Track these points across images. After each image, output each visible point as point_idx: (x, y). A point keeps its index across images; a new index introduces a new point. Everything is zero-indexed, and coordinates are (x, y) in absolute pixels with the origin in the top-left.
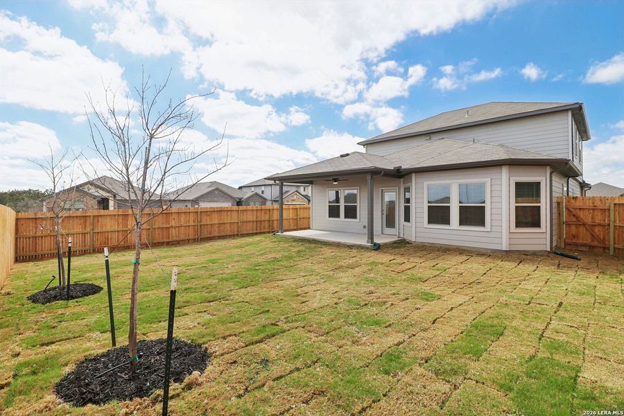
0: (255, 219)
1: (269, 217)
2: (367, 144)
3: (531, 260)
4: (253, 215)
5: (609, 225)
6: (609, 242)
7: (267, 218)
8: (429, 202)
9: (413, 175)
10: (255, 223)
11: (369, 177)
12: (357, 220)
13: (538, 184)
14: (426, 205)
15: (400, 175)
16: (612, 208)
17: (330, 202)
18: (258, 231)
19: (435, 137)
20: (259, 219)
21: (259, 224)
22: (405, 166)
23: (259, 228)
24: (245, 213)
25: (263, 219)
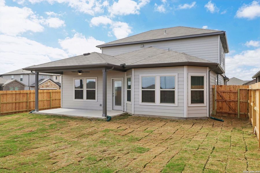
0: (14, 101)
1: (27, 99)
2: (103, 47)
3: (199, 123)
4: (12, 98)
5: (237, 101)
6: (237, 111)
7: (25, 100)
8: (143, 88)
9: (133, 70)
10: (14, 104)
11: (104, 70)
12: (96, 101)
13: (203, 77)
14: (141, 90)
15: (124, 70)
16: (239, 92)
17: (76, 88)
18: (17, 110)
19: (147, 46)
20: (17, 101)
21: (17, 105)
22: (128, 63)
23: (17, 108)
24: (5, 96)
25: (21, 101)
